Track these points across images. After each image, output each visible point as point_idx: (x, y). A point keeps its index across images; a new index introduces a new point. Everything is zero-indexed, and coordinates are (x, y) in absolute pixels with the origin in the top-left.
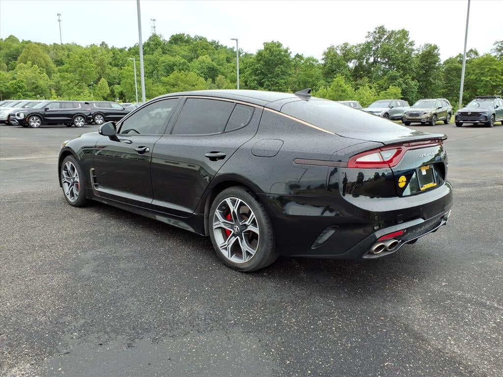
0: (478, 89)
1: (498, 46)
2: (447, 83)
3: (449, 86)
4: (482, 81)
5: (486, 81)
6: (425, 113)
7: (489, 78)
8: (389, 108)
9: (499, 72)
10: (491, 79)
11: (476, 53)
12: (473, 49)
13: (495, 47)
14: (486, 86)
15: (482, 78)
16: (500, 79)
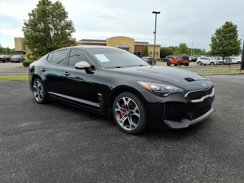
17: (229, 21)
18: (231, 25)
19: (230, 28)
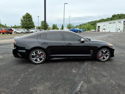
17: (28, 13)
18: (29, 15)
19: (29, 16)
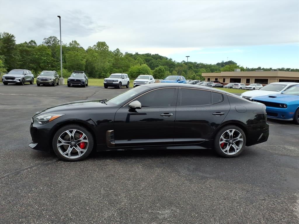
0: (40, 63)
1: (46, 41)
2: (22, 59)
3: (23, 60)
4: (42, 59)
5: (44, 59)
6: (51, 79)
7: (46, 58)
8: (23, 75)
9: (50, 55)
10: (47, 59)
11: (35, 43)
12: (33, 40)
13: (44, 41)
14: (44, 62)
15: (42, 58)
16: (51, 59)
